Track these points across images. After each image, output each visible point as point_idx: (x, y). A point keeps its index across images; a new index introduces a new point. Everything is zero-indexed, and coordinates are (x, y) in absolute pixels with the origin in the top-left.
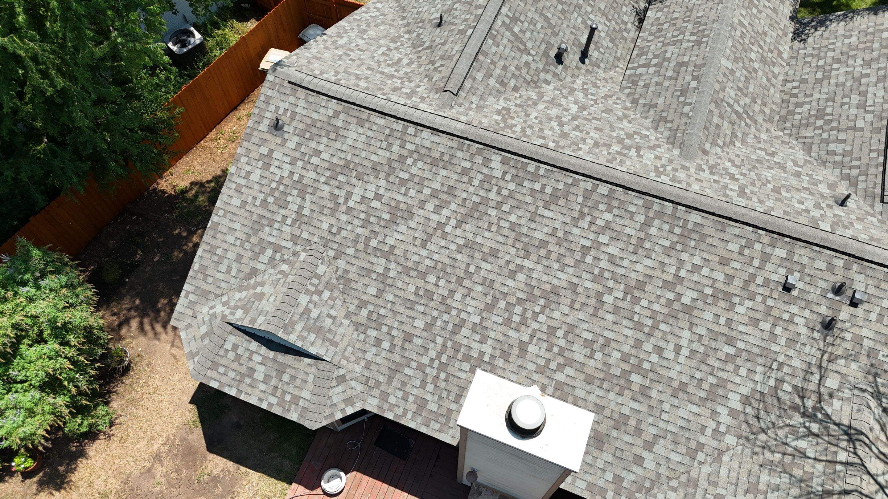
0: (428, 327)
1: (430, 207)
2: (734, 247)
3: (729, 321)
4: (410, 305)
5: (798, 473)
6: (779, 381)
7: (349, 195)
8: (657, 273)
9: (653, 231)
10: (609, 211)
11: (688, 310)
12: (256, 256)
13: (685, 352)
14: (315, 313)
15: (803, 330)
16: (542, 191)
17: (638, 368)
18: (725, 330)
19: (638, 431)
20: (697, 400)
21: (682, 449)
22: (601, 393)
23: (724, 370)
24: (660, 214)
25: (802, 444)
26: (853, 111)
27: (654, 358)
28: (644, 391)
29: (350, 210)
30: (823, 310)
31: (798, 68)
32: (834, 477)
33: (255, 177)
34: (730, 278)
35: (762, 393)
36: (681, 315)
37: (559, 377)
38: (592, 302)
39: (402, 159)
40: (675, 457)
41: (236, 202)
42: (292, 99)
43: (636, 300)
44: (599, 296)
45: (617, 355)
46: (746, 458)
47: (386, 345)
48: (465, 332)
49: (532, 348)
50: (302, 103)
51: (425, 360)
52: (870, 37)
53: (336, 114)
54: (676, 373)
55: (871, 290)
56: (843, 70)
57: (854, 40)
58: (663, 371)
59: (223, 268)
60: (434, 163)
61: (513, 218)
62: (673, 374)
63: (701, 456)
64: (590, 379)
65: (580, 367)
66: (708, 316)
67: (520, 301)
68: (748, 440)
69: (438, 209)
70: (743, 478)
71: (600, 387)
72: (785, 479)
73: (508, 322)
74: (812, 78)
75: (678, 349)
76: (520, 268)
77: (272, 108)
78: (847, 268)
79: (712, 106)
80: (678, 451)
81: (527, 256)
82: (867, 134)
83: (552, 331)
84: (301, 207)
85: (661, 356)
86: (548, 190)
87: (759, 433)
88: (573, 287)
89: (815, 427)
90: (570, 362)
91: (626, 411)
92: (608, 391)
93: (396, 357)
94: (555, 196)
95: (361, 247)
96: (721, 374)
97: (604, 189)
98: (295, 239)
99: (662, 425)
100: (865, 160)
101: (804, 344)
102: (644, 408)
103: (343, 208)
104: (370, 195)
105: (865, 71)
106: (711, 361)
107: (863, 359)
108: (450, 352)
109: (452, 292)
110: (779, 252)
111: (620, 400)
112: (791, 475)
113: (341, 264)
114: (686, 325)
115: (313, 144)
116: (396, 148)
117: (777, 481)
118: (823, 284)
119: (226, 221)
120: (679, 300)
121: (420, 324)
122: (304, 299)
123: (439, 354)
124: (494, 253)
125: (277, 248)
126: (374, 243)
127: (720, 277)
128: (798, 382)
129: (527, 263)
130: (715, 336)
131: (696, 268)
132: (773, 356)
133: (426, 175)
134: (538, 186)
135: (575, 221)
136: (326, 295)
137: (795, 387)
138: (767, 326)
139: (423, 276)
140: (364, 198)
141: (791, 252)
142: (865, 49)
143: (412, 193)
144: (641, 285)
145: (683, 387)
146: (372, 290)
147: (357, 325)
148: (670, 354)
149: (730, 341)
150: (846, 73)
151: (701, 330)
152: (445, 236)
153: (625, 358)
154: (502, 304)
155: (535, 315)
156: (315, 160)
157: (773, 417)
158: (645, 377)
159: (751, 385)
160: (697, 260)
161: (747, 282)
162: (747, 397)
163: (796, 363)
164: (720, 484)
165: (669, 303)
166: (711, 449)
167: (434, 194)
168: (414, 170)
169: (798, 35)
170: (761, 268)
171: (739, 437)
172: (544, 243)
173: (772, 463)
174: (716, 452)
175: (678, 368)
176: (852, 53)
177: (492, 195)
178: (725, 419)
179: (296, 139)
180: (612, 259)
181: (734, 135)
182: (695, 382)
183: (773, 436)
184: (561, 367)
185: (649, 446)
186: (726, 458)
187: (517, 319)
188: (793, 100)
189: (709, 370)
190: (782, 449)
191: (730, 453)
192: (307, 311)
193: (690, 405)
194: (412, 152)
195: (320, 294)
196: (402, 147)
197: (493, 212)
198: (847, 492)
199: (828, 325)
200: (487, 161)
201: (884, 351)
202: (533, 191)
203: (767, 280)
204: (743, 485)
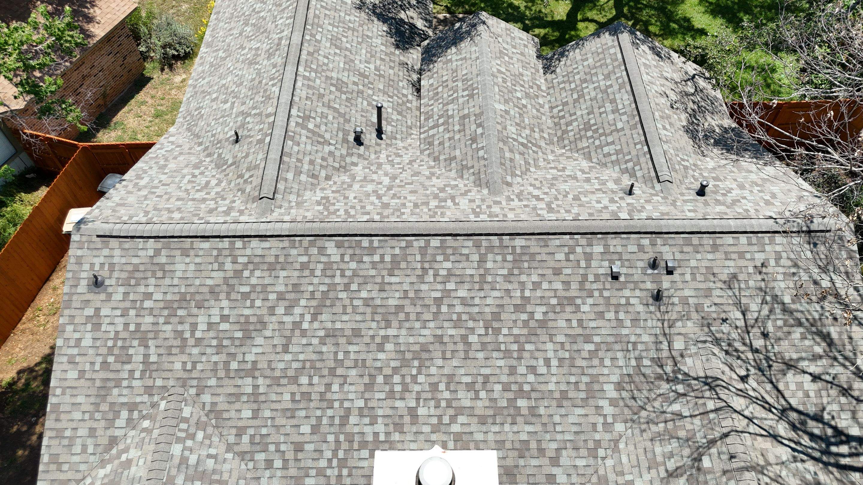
0: (315, 429)
1: (280, 310)
2: (560, 256)
3: (580, 321)
4: (290, 414)
5: (682, 434)
6: (639, 359)
7: (194, 327)
8: (506, 300)
9: (489, 265)
10: (447, 260)
11: (543, 324)
12: (110, 423)
13: (554, 363)
14: (193, 459)
15: (640, 308)
16: (382, 261)
17: (521, 393)
18: (580, 331)
19: (541, 451)
20: (580, 403)
21: (583, 452)
22: (496, 428)
23: (592, 367)
24: (490, 249)
25: (676, 407)
26: (611, 117)
27: (531, 378)
28: (533, 411)
29: (199, 341)
30: (649, 285)
31: (557, 95)
32: (710, 426)
33: (87, 342)
34: (567, 284)
35: (629, 375)
36: (539, 331)
37: (456, 428)
38: (461, 347)
39: (238, 274)
40: (581, 463)
41: (73, 374)
42: (106, 252)
43: (497, 331)
44: (464, 338)
45: (498, 388)
46: (638, 438)
47: (278, 463)
48: (353, 420)
49: (421, 411)
50: (117, 252)
51: (323, 463)
52: (601, 56)
53: (157, 252)
54: (554, 385)
55: (678, 256)
56: (591, 86)
57: (591, 61)
58: (543, 387)
59: (77, 449)
60: (271, 268)
61: (364, 294)
62: (552, 387)
63: (601, 452)
64: (482, 421)
65: (470, 412)
66: (562, 323)
67: (395, 370)
68: (633, 421)
69: (289, 310)
70: (642, 457)
71: (494, 423)
72: (675, 444)
73: (391, 395)
74: (571, 101)
75: (547, 362)
76: (386, 338)
77: (86, 267)
78: (653, 245)
79: (501, 145)
80: (581, 455)
81: (388, 325)
82: (627, 132)
83: (434, 386)
84: (146, 356)
85: (536, 374)
86: (388, 258)
87: (640, 411)
88: (439, 339)
89: (680, 388)
90: (460, 411)
91: (524, 437)
92: (502, 424)
93: (293, 472)
94: (395, 263)
95: (221, 374)
96: (590, 371)
97: (435, 242)
98: (149, 390)
99: (559, 437)
100: (634, 153)
101: (646, 320)
102: (538, 428)
103: (191, 342)
104: (217, 319)
105: (608, 83)
106: (579, 363)
107: (694, 315)
108: (345, 446)
109: (328, 386)
110: (598, 249)
111: (515, 428)
112: (678, 438)
113: (207, 398)
114: (546, 338)
115: (142, 289)
116: (228, 266)
117: (669, 448)
118: (640, 264)
119: (67, 399)
120: (533, 318)
121: (306, 429)
122: (177, 449)
123: (335, 452)
124: (357, 333)
125: (132, 407)
126: (234, 365)
127: (559, 286)
128: (653, 354)
129: (391, 332)
130: (573, 339)
131: (537, 285)
132: (625, 339)
133: (267, 281)
134: (377, 258)
135: (421, 278)
136: (200, 435)
137: (652, 359)
138: (610, 315)
139: (294, 380)
140: (210, 325)
141: (606, 246)
142: (601, 66)
143: (258, 303)
144: (496, 316)
145: (564, 395)
146: (247, 413)
147: (242, 455)
148: (543, 370)
149: (588, 339)
150: (595, 88)
151: (560, 338)
152: (304, 333)
153: (506, 388)
154: (380, 379)
155: (414, 378)
156: (148, 304)
157: (645, 392)
158: (529, 398)
159: (617, 371)
160: (535, 278)
161: (582, 283)
162: (619, 383)
163: (645, 338)
164: (626, 471)
165: (526, 323)
166: (607, 442)
167: (281, 297)
168: (254, 281)
169: (548, 69)
170: (588, 267)
171: (626, 422)
172: (400, 308)
173: (659, 433)
174: (612, 443)
175: (554, 379)
176: (593, 72)
177: (338, 280)
178: (608, 410)
179: (121, 289)
180: (464, 302)
181: (527, 163)
182: (572, 387)
183: (651, 409)
184: (453, 419)
185: (555, 461)
186: (622, 446)
187: (398, 388)
188: (563, 121)
189: (579, 371)
190: (662, 417)
191: (624, 439)
192: (184, 460)
193: (576, 409)
194: (246, 265)
195: (192, 437)
196: (234, 262)
197: (343, 295)
198: (726, 435)
199: (658, 297)
200: (322, 250)
201: (707, 302)
202: (374, 264)
203: (597, 276)
204: (644, 464)
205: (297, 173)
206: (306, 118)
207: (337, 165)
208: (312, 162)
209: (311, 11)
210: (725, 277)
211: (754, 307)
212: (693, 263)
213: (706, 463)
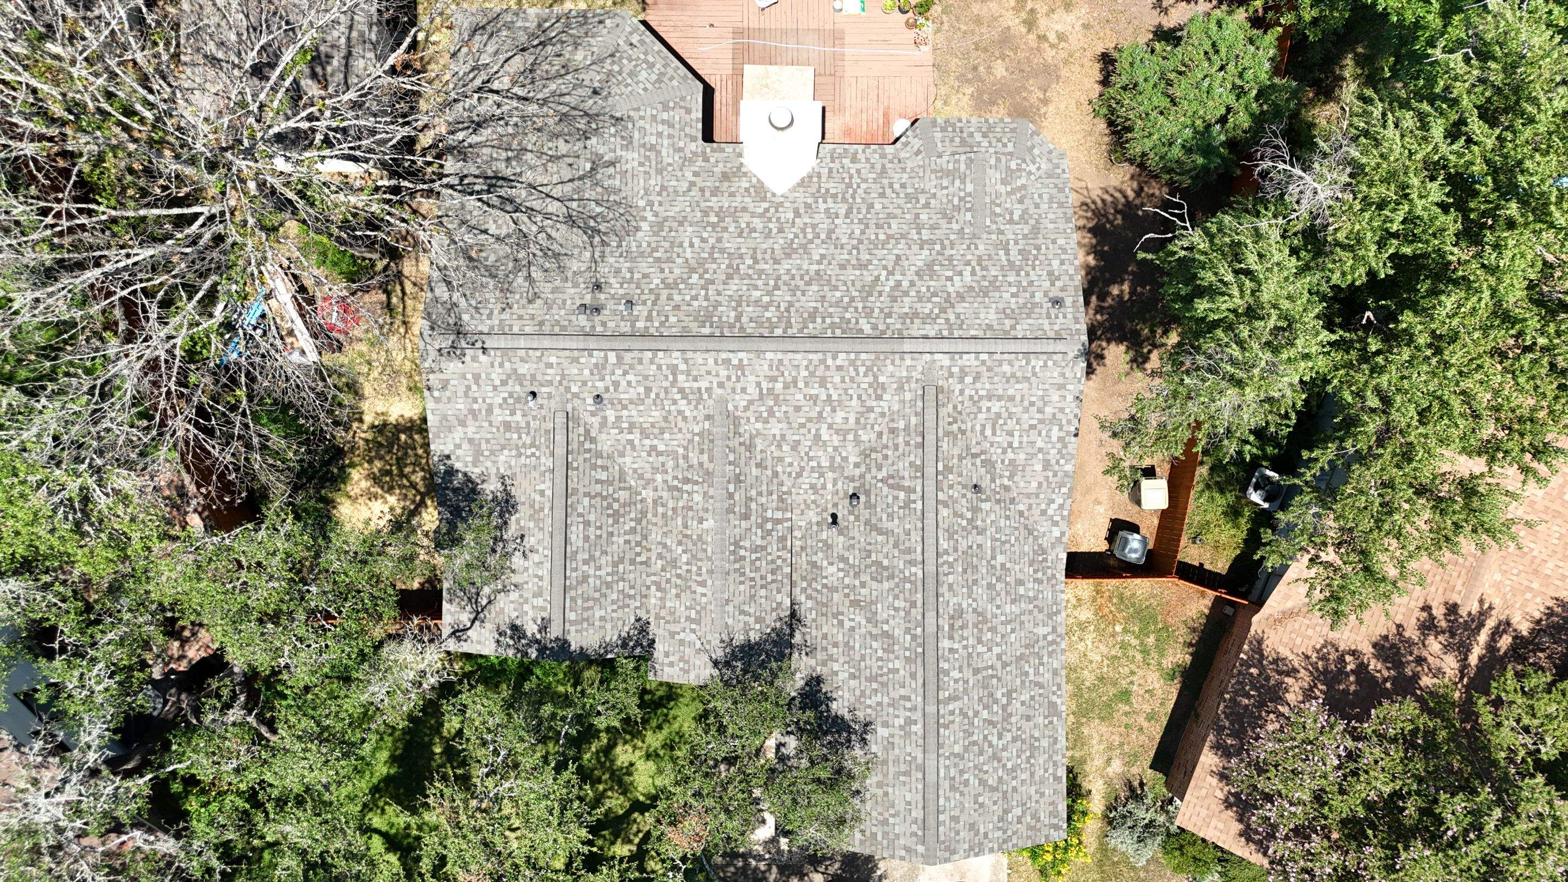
0: (871, 206)
1: (905, 284)
2: (673, 319)
3: (662, 271)
4: (890, 216)
5: (599, 189)
6: (619, 246)
7: (973, 273)
8: (721, 288)
9: (733, 314)
10: (769, 319)
11: (692, 270)
12: (1025, 212)
13: (686, 244)
14: (957, 183)
15: (612, 281)
16: (824, 319)
17: (714, 226)
19: (702, 190)
24: (732, 326)
25: (599, 210)
27: (705, 235)
28: (706, 213)
29: (968, 263)
30: (602, 296)
33: (1055, 263)
34: (670, 298)
36: (696, 266)
37: (765, 205)
38: (759, 256)
39: (943, 310)
40: (674, 183)
41: (1061, 242)
42: (1056, 327)
43: (728, 266)
44: (756, 261)
45: (731, 229)
46: (630, 194)
47: (897, 186)
48: (842, 212)
49: (791, 215)
50: (1047, 327)
51: (864, 186)
52: (585, 615)
53: (1013, 327)
55: (573, 318)
56: (602, 573)
57: (597, 615)
58: (697, 229)
59: (1045, 197)
60: (916, 315)
61: (838, 294)
62: (690, 229)
64: (745, 209)
65: (753, 215)
66: (677, 271)
67: (811, 242)
68: (631, 206)
69: (899, 284)
70: (630, 180)
71: (736, 207)
72: (606, 184)
73: (814, 226)
74: (627, 562)
75: (692, 245)
76: (819, 263)
77: (1070, 316)
78: (593, 327)
81: (817, 272)
82: (582, 490)
83: (781, 231)
84: (1007, 254)
85: (701, 237)
86: (819, 320)
87: (625, 212)
88: (776, 262)
89: (592, 223)
90: (761, 215)
91: (714, 199)
92: (729, 207)
93: (885, 181)
94: (812, 317)
95: (947, 242)
97: (778, 332)
98: (1001, 232)
99: (687, 199)
100: (581, 458)
102: (703, 204)
103: (974, 263)
104: (956, 279)
105: (585, 568)
106: (667, 245)
107: (570, 275)
108: (848, 196)
109: (863, 232)
110: (640, 324)
112: (602, 187)
113: (955, 227)
114: (690, 261)
115: (1021, 301)
116: (952, 317)
117: (610, 182)
118: (606, 312)
119: (1062, 227)
120: (700, 275)
121: (878, 206)
122: (970, 188)
123: (855, 192)
124: (842, 267)
125: (1011, 222)
126: (938, 247)
127: (677, 298)
128: (608, 249)
129: (815, 267)
130: (670, 260)
131: (695, 298)
133: (919, 305)
134: (828, 321)
135: (791, 304)
136: (956, 201)
137: (608, 246)
138: (636, 276)
139: (889, 237)
140: (960, 274)
141: (633, 326)
142: (588, 599)
143: (924, 289)
144: (729, 277)
145: (681, 224)
146: (924, 217)
147: (923, 192)
148: (696, 241)
149: (658, 260)
150: (600, 568)
151: (679, 261)
152: (885, 268)
153: (725, 229)
154: (823, 236)
155: (796, 236)
156: (1014, 290)
160: (695, 304)
161: (657, 299)
163: (612, 260)
165: (706, 271)
166: (653, 194)
167: (906, 294)
168: (930, 305)
169: (643, 627)
170: (650, 312)
171: (637, 206)
172: (808, 283)
173: (614, 194)
174: (649, 193)
175: (688, 234)
176: (597, 595)
177: (860, 305)
178: (649, 215)
179: (1037, 300)
180: (756, 288)
182: (674, 229)
184: (767, 210)
185: (692, 184)
186: (642, 191)
187: (809, 230)
190: (610, 204)
191: (640, 195)
192: (963, 182)
194: (938, 316)
195: (961, 199)
196: (947, 320)
197: (855, 294)
199: (598, 286)
200: (875, 327)
201: (557, 283)
202: (831, 315)
203: (644, 303)
204: (629, 175)
205: (907, 429)
206: (907, 504)
207: (873, 456)
208: (896, 447)
210: (539, 301)
211: (520, 280)
212: (563, 312)
213: (588, 166)
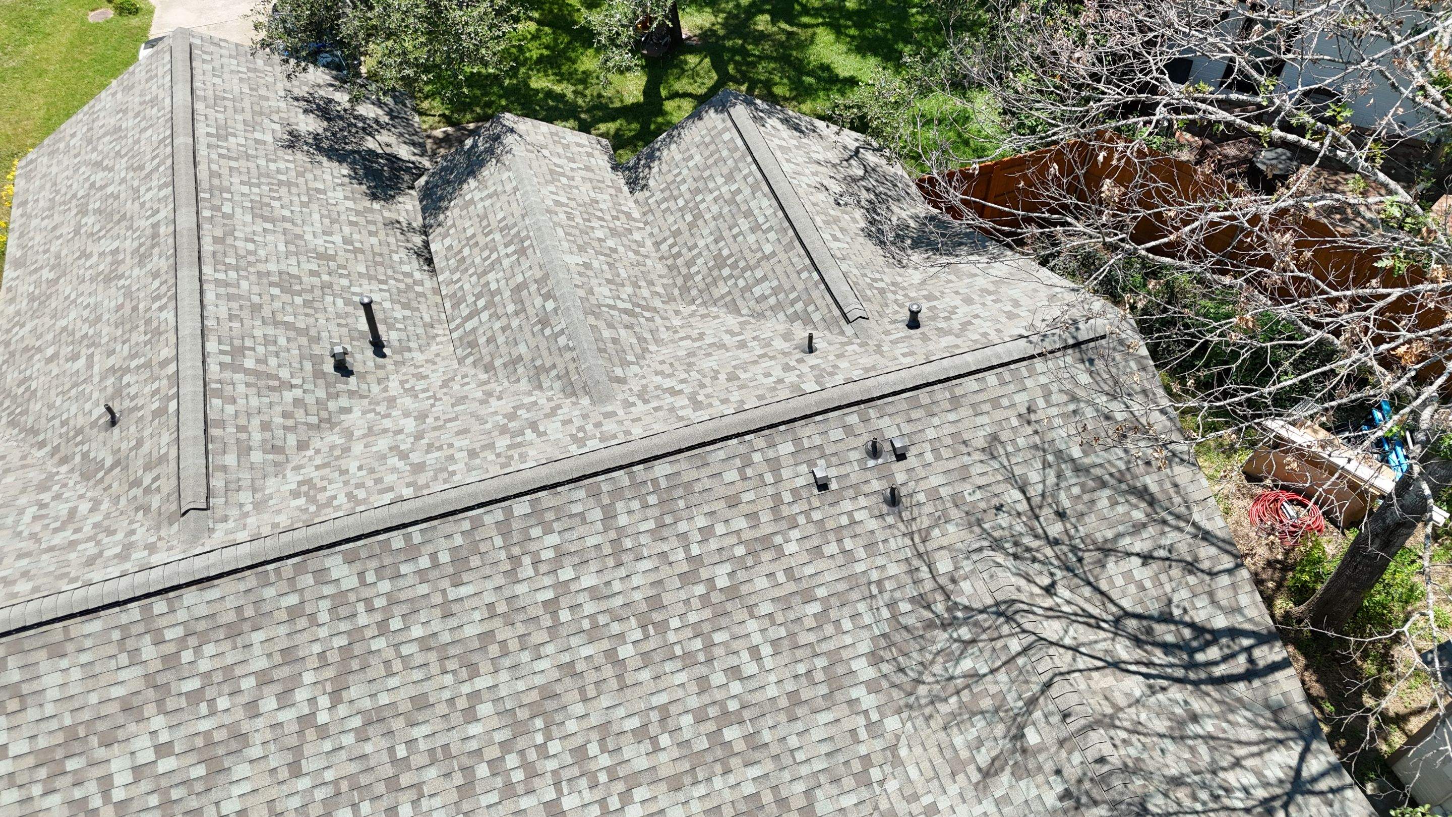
2: (731, 475)
8: (665, 571)
9: (623, 520)
10: (548, 531)
13: (766, 650)
15: (873, 524)
16: (436, 565)
18: (792, 587)
19: (783, 803)
20: (820, 703)
21: (848, 782)
22: (701, 790)
23: (825, 639)
24: (617, 493)
26: (751, 239)
30: (876, 485)
31: (661, 222)
32: (1023, 678)
34: (752, 517)
35: (884, 635)
36: (729, 606)
37: (634, 812)
38: (608, 671)
40: (849, 801)
43: (662, 627)
44: (611, 655)
46: (925, 732)
49: (568, 802)
52: (712, 147)
54: (774, 687)
55: (906, 428)
57: (697, 158)
58: (758, 697)
61: (417, 631)
62: (772, 691)
63: (875, 774)
64: (675, 785)
65: (651, 776)
66: (762, 583)
67: (506, 746)
68: (909, 707)
69: (285, 699)
70: (938, 761)
71: (695, 783)
72: (980, 722)
73: (509, 791)
74: (684, 227)
75: (754, 651)
76: (475, 697)
78: (865, 420)
79: (591, 320)
80: (846, 789)
81: (474, 673)
82: (782, 256)
83: (580, 754)
85: (742, 679)
86: (444, 557)
87: (915, 688)
88: (567, 668)
90: (633, 780)
91: (749, 789)
92: (709, 779)
94: (460, 561)
96: (825, 647)
97: (521, 507)
99: (804, 770)
100: (800, 286)
101: (885, 541)
102: (768, 766)
104: (147, 756)
105: (734, 188)
106: (805, 638)
107: (954, 513)
109: (392, 811)
110: (785, 448)
111: (732, 779)
112: (982, 713)
114: (742, 615)
117: (973, 733)
118: (854, 456)
120: (714, 588)
124: (421, 703)
127: (741, 523)
129: (481, 683)
130: (785, 603)
131: (707, 533)
132: (864, 580)
134: (424, 562)
135: (512, 575)
137: (912, 600)
138: (832, 548)
141: (797, 440)
142: (716, 163)
144: (655, 603)
155: (542, 749)
157: (915, 655)
158: (741, 722)
159: (865, 634)
160: (701, 522)
161: (775, 509)
162: (872, 653)
164: (920, 791)
165: (705, 600)
166: (880, 754)
169: (634, 184)
170: (778, 481)
171: (899, 711)
172: (487, 637)
173: (953, 715)
174: (888, 753)
175: (772, 678)
176: (706, 174)
177: (363, 619)
180: (595, 594)
181: (641, 340)
182: (803, 680)
183: (931, 679)
184: (626, 798)
186: (903, 752)
188: (680, 261)
189: (808, 652)
190: (951, 689)
191: (903, 740)
193: (818, 716)
197: (379, 644)
198: (1048, 685)
199: (893, 499)
200: (321, 576)
201: (967, 487)
202: (421, 574)
203: (794, 491)
205: (244, 450)
206: (238, 352)
207: (314, 420)
208: (266, 426)
209: (203, 167)
210: (981, 443)
211: (1034, 477)
212: (931, 434)
